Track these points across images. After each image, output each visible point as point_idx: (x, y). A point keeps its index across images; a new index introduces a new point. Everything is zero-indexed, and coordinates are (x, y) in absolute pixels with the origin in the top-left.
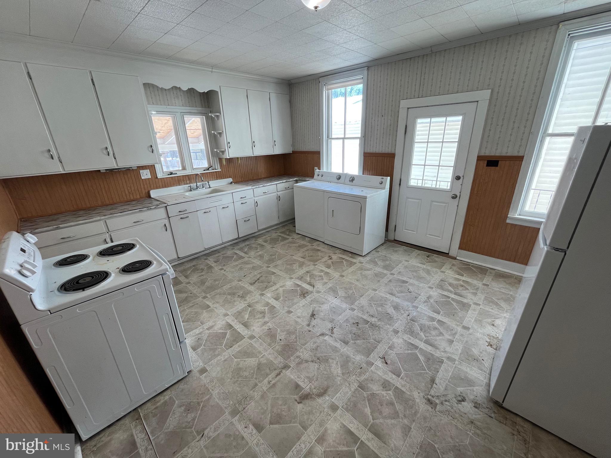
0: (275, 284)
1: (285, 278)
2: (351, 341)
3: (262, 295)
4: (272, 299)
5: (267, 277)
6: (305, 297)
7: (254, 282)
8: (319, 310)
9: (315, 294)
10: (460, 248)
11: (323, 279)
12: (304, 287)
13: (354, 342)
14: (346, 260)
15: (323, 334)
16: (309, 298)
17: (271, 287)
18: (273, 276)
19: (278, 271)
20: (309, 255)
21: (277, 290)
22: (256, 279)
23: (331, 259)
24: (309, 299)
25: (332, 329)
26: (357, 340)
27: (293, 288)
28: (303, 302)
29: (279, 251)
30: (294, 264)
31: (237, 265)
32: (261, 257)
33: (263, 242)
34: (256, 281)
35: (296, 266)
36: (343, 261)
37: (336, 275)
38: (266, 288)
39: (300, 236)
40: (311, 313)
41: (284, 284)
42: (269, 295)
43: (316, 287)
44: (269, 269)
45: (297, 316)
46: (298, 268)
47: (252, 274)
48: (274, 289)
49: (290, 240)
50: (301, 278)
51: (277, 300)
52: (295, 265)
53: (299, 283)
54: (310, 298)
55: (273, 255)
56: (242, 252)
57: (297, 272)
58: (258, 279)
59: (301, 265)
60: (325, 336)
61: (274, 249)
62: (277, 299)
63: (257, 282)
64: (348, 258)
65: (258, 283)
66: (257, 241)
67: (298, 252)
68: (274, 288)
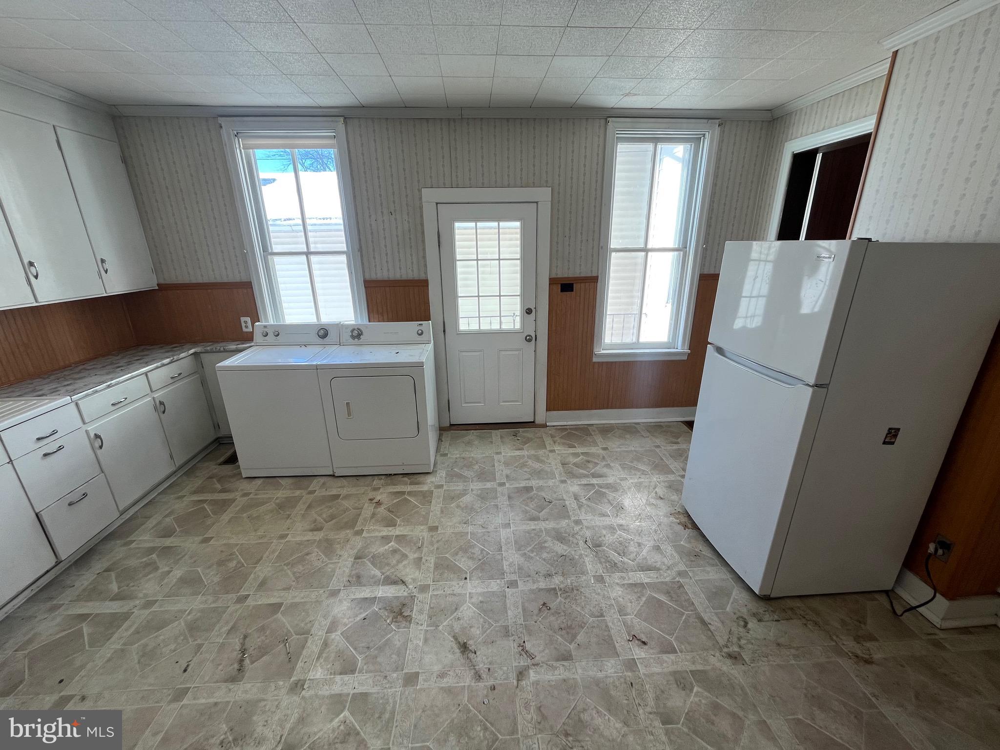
0: (307, 632)
1: (318, 602)
2: (571, 647)
3: (298, 686)
4: (338, 678)
5: (263, 629)
6: (408, 619)
7: (236, 666)
8: (463, 629)
9: (421, 597)
10: (548, 409)
11: (405, 556)
12: (385, 595)
13: (576, 645)
14: (410, 493)
15: (521, 674)
16: (419, 615)
17: (303, 647)
18: (279, 615)
19: (282, 593)
20: (324, 516)
21: (326, 644)
22: (236, 655)
23: (379, 503)
24: (422, 617)
25: (523, 650)
26: (574, 637)
27: (363, 616)
28: (417, 632)
29: (232, 541)
30: (307, 554)
31: (122, 650)
32: (191, 582)
33: (157, 540)
34: (241, 661)
35: (316, 558)
36: (406, 499)
37: (420, 532)
38: (291, 659)
39: (259, 482)
40: (455, 647)
41: (330, 619)
42: (318, 673)
43: (408, 579)
44: (250, 602)
45: (435, 675)
46: (326, 559)
47: (204, 649)
48: (316, 650)
49: (241, 501)
50: (357, 580)
51: (353, 672)
52: (313, 557)
53: (365, 593)
54: (421, 612)
55: (230, 560)
56: (104, 600)
57: (334, 571)
58: (243, 651)
59: (328, 547)
60: (526, 673)
61: (212, 542)
62: (349, 668)
63: (247, 662)
64: (409, 488)
65: (252, 662)
66: (133, 545)
67: (289, 521)
68: (313, 646)
